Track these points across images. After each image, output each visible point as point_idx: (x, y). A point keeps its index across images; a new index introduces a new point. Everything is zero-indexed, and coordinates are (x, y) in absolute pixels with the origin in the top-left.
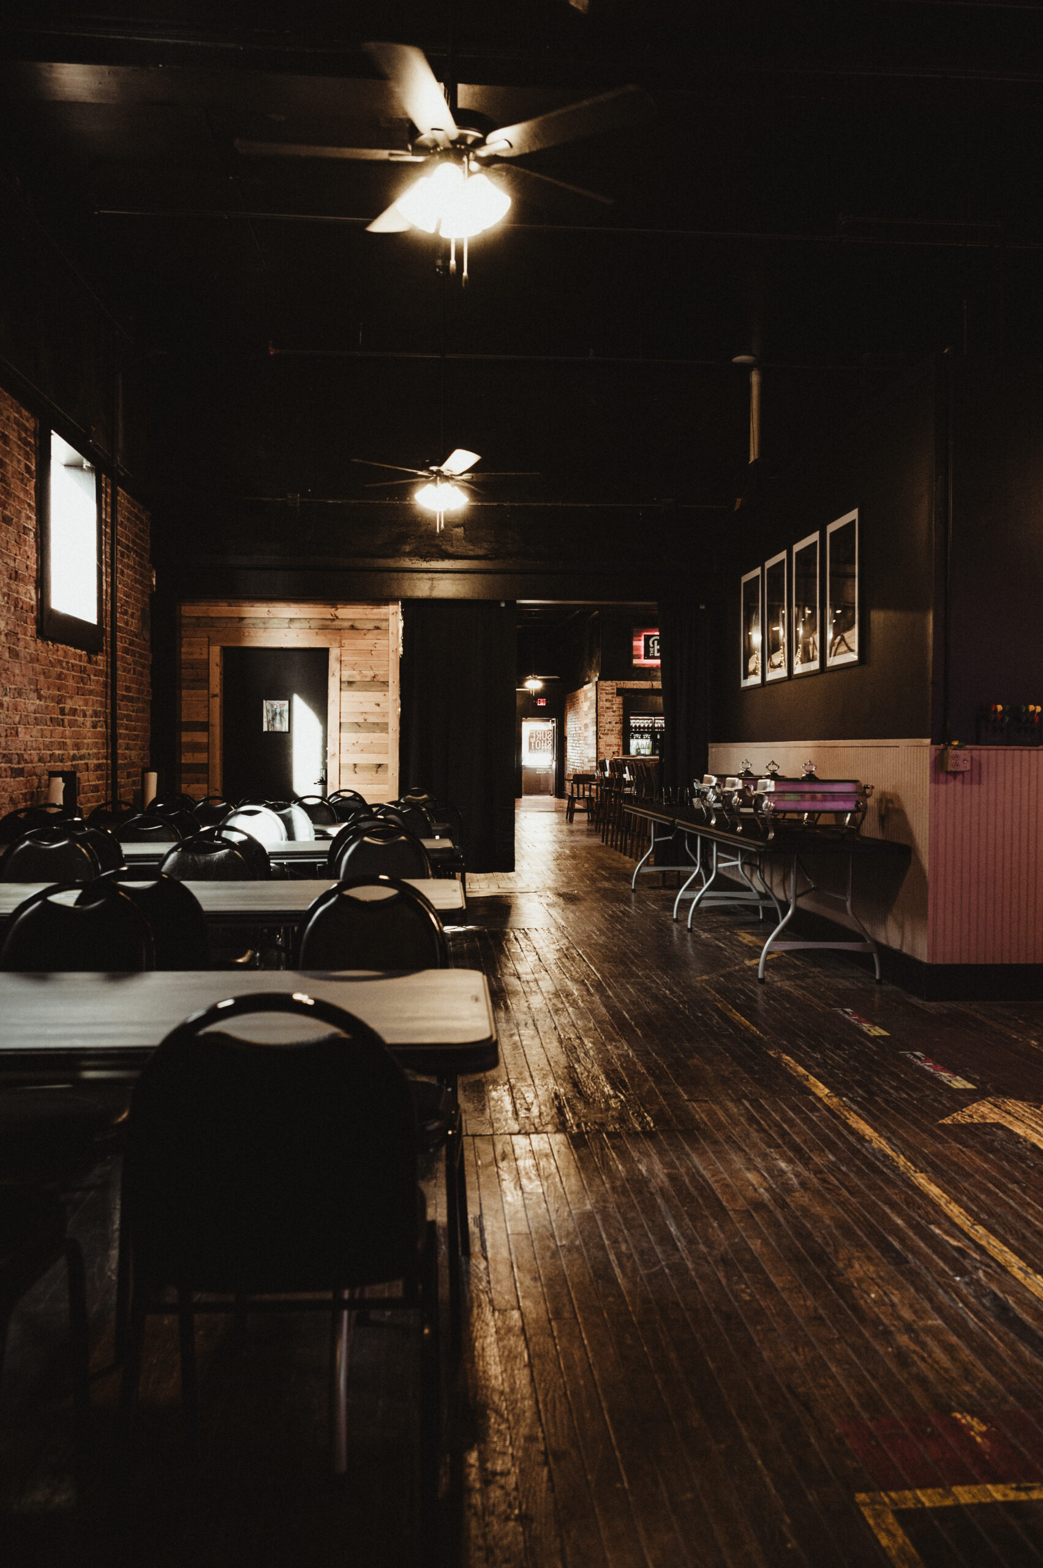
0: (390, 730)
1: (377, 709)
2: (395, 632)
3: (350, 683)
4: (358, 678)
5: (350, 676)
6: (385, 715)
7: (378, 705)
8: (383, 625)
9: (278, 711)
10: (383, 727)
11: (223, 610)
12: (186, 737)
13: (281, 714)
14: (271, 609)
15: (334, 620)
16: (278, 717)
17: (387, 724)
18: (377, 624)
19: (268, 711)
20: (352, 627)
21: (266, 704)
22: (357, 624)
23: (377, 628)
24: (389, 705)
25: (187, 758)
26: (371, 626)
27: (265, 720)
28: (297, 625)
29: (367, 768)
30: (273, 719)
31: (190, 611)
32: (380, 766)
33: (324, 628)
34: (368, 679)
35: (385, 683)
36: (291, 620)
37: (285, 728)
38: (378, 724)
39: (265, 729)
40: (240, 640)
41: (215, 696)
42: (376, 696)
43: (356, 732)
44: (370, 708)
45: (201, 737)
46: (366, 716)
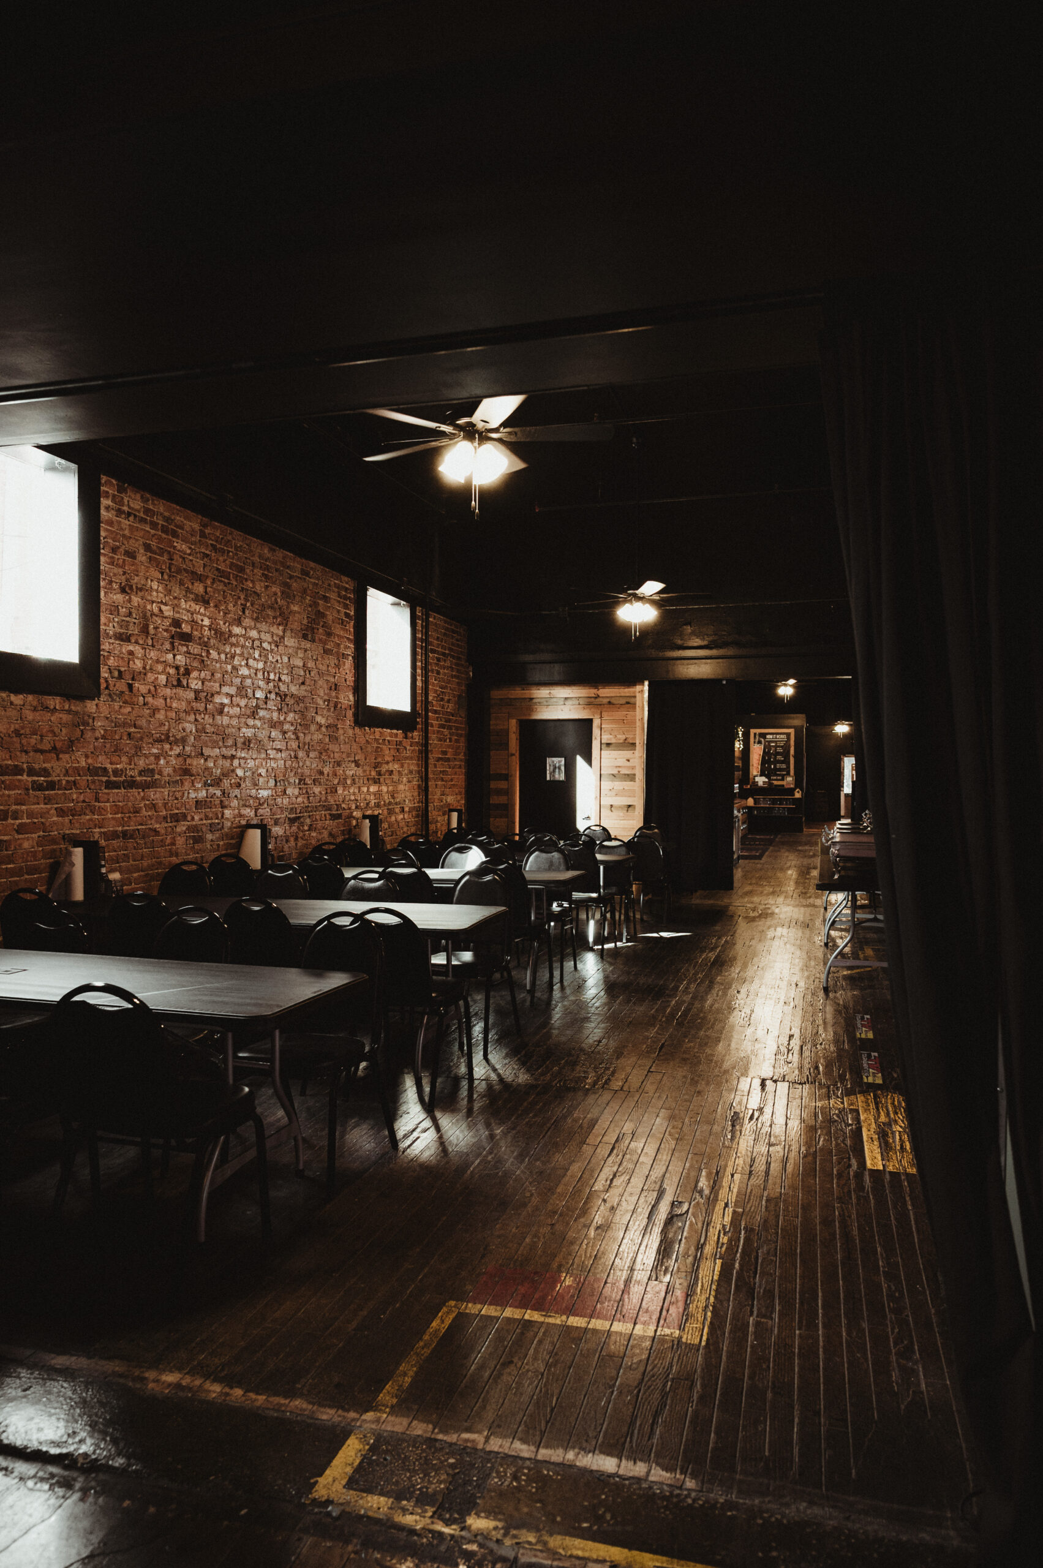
0: (637, 779)
1: (628, 764)
2: (641, 705)
3: (608, 745)
4: (613, 741)
5: (608, 739)
6: (633, 768)
7: (628, 761)
8: (632, 700)
9: (557, 765)
10: (631, 777)
11: (518, 693)
12: (493, 785)
13: (559, 768)
14: (552, 691)
15: (596, 698)
16: (557, 770)
17: (634, 775)
18: (628, 700)
19: (550, 765)
20: (610, 703)
21: (549, 760)
22: (613, 701)
23: (628, 703)
24: (637, 759)
25: (495, 800)
26: (623, 701)
27: (548, 772)
28: (569, 702)
29: (620, 807)
30: (554, 771)
31: (497, 694)
32: (629, 806)
33: (589, 704)
34: (621, 741)
35: (634, 744)
36: (566, 699)
37: (562, 777)
38: (628, 775)
39: (548, 778)
40: (530, 715)
41: (513, 755)
42: (627, 754)
43: (612, 781)
44: (622, 762)
45: (503, 785)
46: (620, 769)
